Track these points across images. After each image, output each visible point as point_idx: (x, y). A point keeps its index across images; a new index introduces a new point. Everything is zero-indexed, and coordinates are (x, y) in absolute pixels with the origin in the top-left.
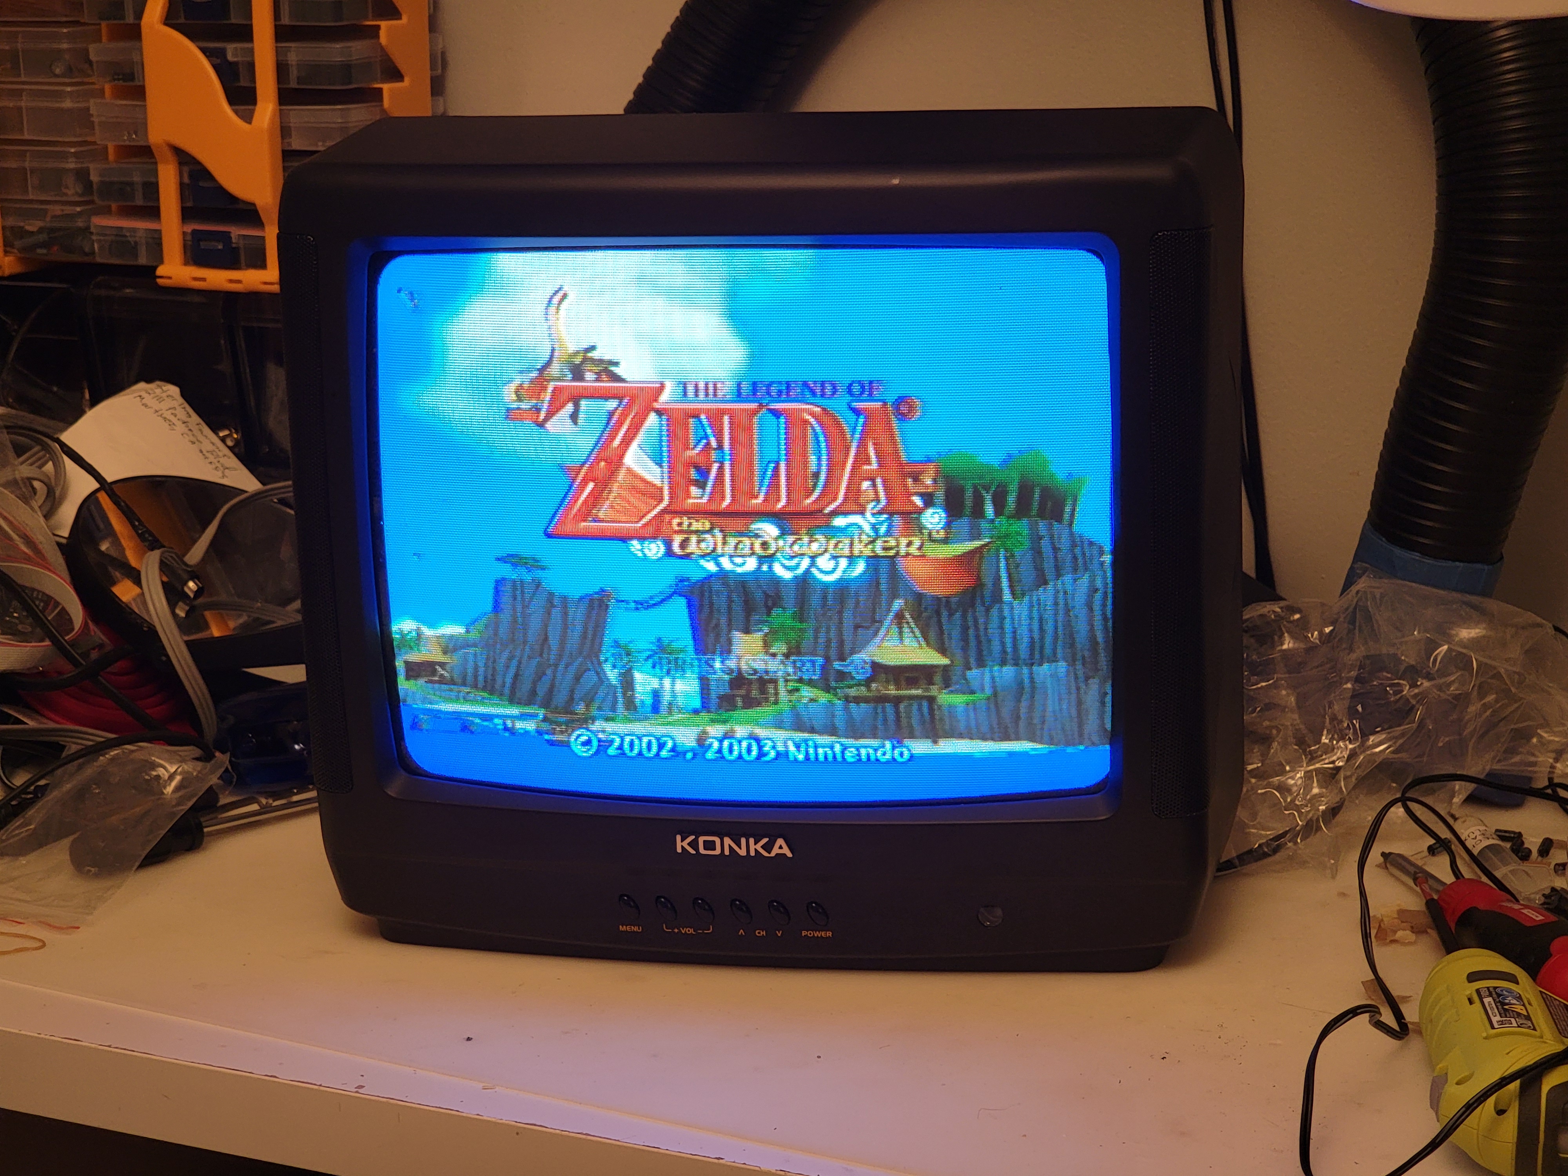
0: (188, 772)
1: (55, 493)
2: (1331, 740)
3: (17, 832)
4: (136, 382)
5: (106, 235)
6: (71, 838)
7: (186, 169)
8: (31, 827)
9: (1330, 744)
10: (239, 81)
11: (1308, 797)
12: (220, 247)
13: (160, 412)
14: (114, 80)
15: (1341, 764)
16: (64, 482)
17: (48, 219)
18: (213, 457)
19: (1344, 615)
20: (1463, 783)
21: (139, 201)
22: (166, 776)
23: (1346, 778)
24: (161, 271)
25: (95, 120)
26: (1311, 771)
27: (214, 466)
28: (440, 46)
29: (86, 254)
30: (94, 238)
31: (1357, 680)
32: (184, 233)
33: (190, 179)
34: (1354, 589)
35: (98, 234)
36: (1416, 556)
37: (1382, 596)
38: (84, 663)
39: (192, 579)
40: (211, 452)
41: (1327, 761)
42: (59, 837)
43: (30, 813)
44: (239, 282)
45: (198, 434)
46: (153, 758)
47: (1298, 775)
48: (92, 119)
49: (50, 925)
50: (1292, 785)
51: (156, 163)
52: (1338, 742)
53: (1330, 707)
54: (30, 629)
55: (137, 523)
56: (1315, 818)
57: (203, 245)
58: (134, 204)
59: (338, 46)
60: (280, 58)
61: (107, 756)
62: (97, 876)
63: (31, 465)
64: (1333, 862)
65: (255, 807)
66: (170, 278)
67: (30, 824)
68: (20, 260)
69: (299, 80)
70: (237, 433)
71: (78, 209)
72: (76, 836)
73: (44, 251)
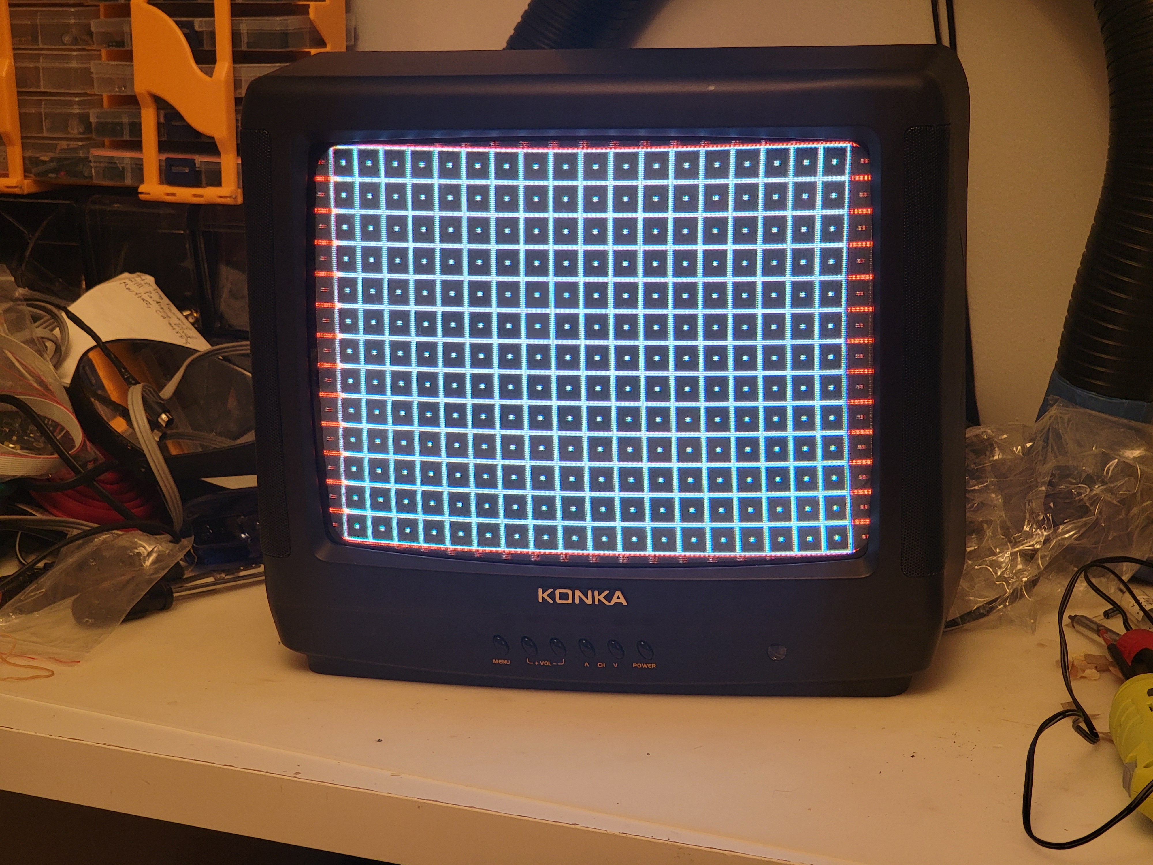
0: (162, 551)
1: (61, 350)
2: (1031, 528)
3: (32, 594)
4: (122, 272)
5: (100, 162)
6: (73, 598)
7: (162, 112)
8: (43, 590)
9: (1030, 531)
10: (202, 45)
11: (1014, 571)
12: (187, 171)
13: (140, 295)
14: (109, 46)
15: (1038, 547)
16: (68, 342)
17: (58, 151)
18: (179, 328)
19: (1040, 435)
20: (1129, 564)
21: (126, 137)
22: (146, 553)
23: (1042, 557)
24: (142, 188)
25: (94, 76)
26: (1016, 552)
27: (179, 335)
28: (354, 24)
29: (86, 178)
30: (92, 164)
31: (1050, 484)
32: (160, 160)
33: (165, 120)
34: (1048, 415)
35: (95, 162)
36: (1093, 395)
37: (1069, 420)
38: (83, 472)
39: (164, 412)
40: (178, 325)
41: (1028, 544)
42: (63, 598)
43: (42, 580)
44: (201, 196)
45: (167, 311)
46: (136, 540)
47: (1006, 555)
48: (92, 76)
49: (57, 660)
50: (1002, 563)
51: (140, 109)
52: (1036, 530)
53: (1029, 505)
54: (42, 446)
55: (123, 370)
56: (1019, 588)
57: (174, 169)
58: (122, 139)
59: (278, 18)
60: (234, 28)
61: (100, 539)
62: (93, 626)
63: (45, 328)
64: (1032, 621)
65: (211, 579)
66: (149, 194)
67: (42, 589)
68: (36, 182)
69: (249, 44)
70: (196, 312)
71: (80, 144)
72: (78, 595)
73: (54, 175)
